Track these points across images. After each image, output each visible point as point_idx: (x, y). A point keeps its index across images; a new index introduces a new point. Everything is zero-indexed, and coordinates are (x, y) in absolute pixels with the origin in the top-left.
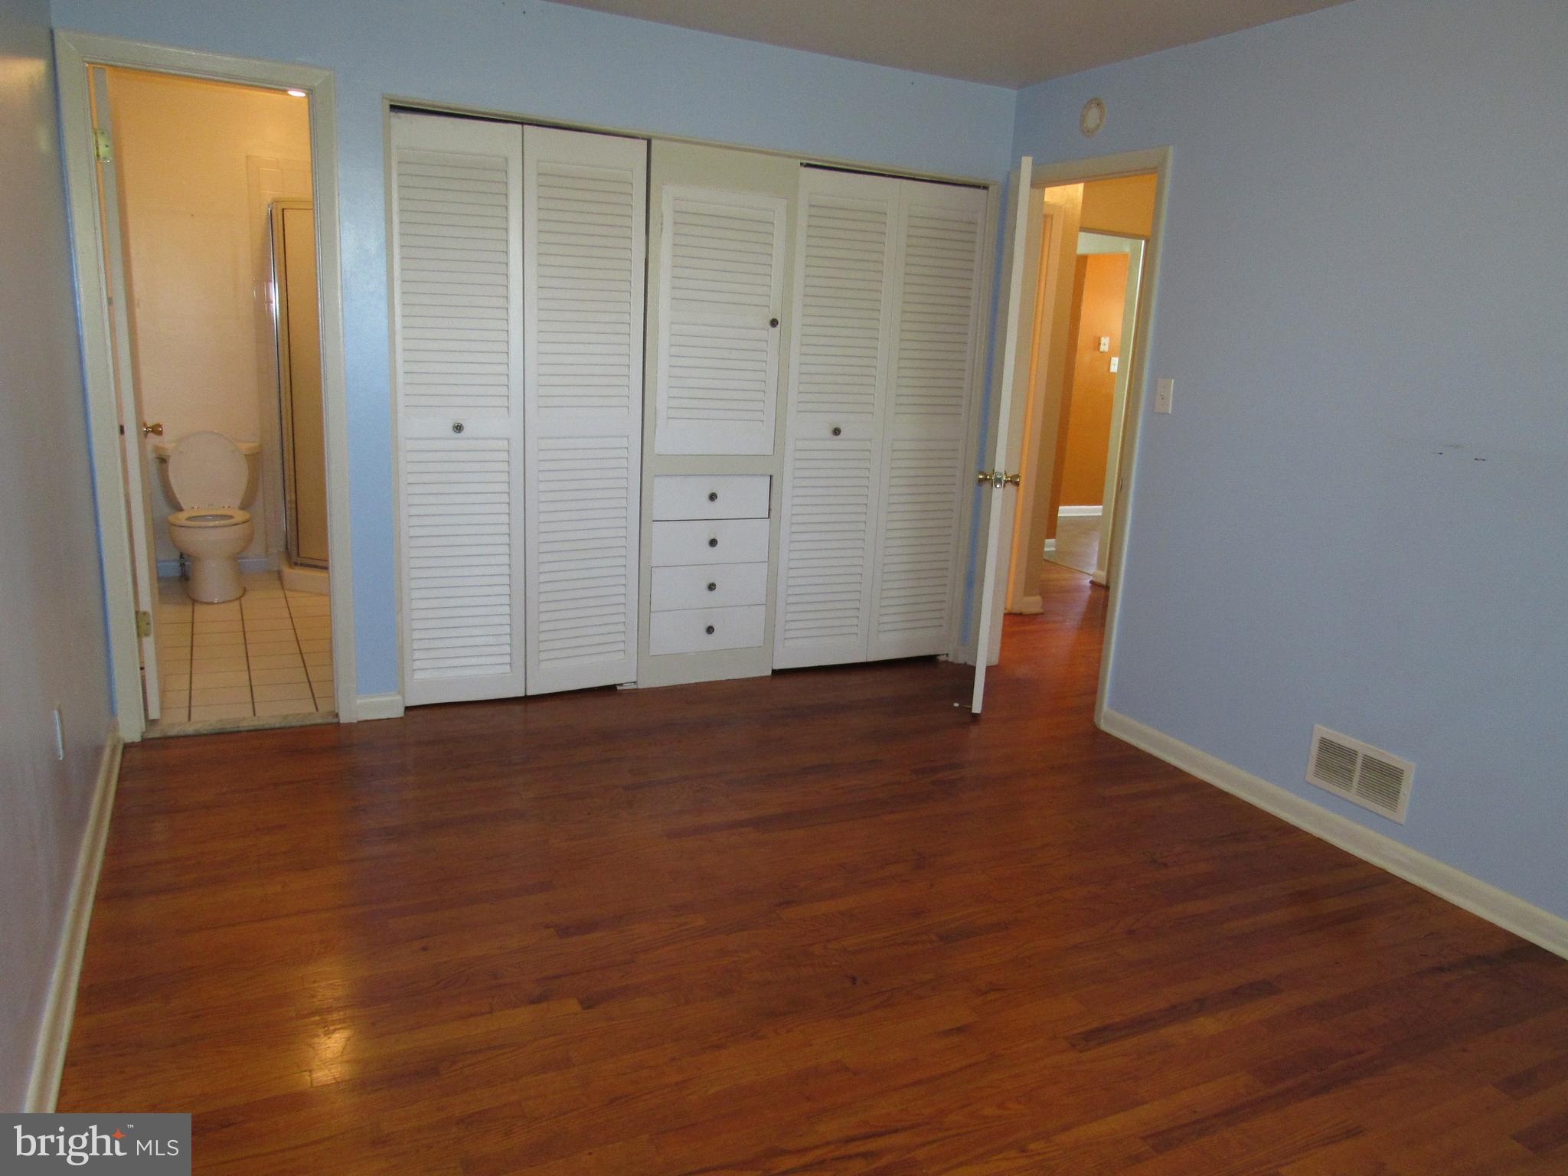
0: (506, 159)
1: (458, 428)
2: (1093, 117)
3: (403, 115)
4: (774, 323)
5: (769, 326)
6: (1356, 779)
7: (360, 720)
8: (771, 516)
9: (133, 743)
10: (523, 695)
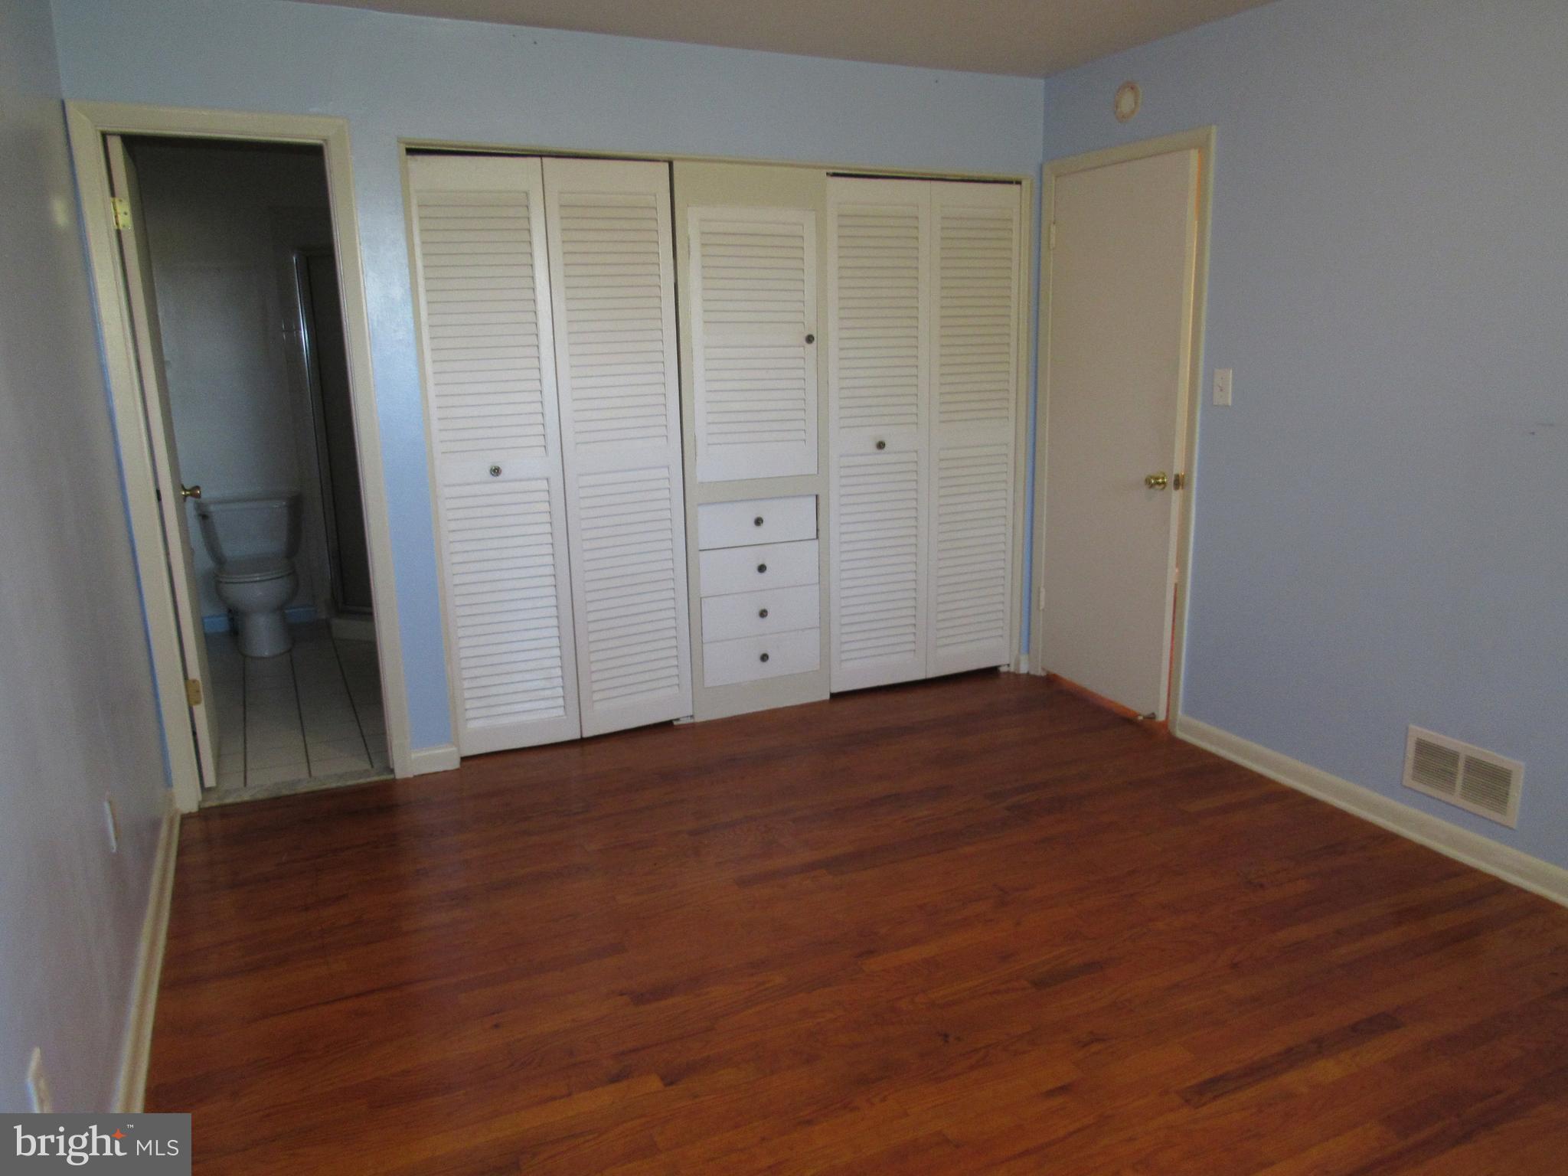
0: (527, 194)
1: (496, 471)
2: (1127, 102)
3: (420, 158)
4: (810, 339)
5: (805, 342)
6: (1459, 781)
7: (416, 774)
8: (820, 536)
9: (190, 813)
10: (579, 737)
